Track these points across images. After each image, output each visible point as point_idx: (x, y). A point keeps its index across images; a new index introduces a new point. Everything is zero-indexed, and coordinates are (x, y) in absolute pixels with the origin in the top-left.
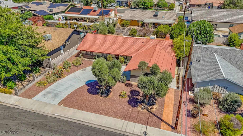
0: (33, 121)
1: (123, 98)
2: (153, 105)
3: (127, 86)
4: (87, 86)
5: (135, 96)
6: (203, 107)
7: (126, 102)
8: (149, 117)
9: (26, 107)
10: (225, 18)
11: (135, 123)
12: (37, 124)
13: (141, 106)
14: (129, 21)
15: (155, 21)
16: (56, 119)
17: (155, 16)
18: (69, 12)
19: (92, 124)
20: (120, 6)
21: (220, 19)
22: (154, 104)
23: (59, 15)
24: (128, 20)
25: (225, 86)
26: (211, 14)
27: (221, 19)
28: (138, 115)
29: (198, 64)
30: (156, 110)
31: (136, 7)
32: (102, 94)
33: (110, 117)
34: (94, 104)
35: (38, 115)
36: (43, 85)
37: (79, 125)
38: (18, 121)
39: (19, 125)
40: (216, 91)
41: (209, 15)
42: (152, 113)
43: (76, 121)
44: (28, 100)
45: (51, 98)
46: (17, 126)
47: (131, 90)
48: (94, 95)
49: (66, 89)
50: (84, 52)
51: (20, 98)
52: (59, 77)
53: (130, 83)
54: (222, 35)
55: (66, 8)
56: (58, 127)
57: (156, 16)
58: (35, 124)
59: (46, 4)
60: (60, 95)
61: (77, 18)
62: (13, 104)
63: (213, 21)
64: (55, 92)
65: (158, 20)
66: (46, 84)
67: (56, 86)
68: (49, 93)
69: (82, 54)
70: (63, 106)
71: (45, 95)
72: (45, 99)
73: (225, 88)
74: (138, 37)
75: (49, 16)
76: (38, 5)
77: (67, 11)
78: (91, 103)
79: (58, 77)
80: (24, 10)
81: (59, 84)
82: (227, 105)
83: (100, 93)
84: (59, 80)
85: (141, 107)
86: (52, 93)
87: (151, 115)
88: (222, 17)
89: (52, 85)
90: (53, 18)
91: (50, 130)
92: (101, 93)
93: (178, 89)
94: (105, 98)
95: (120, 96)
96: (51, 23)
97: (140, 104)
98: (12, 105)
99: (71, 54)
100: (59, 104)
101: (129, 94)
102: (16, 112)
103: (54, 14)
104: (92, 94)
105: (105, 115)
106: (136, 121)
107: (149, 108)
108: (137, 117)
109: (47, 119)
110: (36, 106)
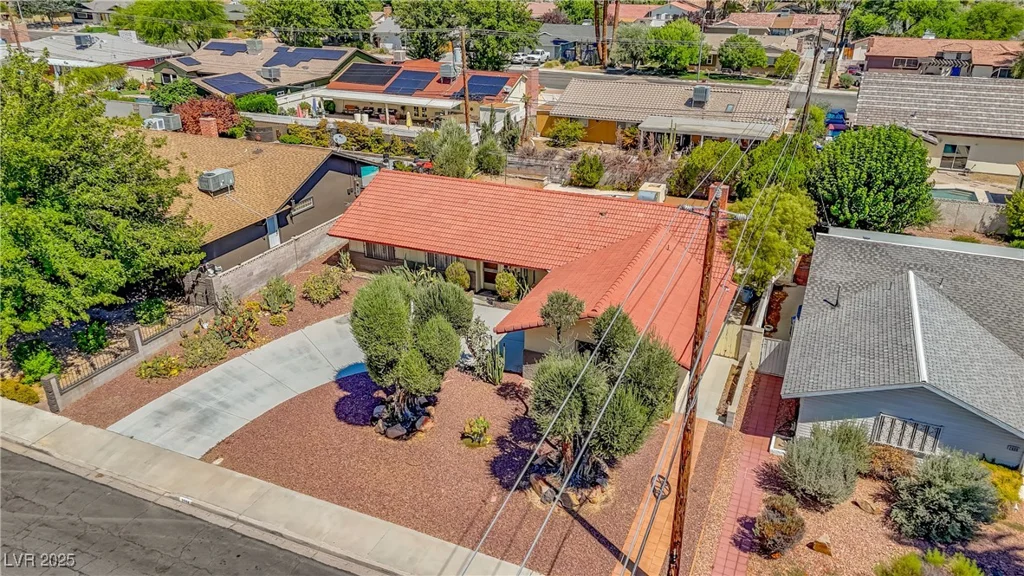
0: (85, 519)
1: (473, 447)
2: (595, 484)
3: (505, 397)
4: (341, 387)
5: (526, 440)
6: (823, 509)
7: (483, 463)
8: (565, 539)
9: (75, 461)
10: (1007, 117)
11: (498, 560)
12: (99, 531)
13: (540, 488)
14: (580, 124)
15: (688, 123)
16: (177, 518)
17: (697, 102)
18: (344, 81)
19: (319, 549)
20: (563, 62)
21: (982, 121)
22: (598, 484)
23: (303, 96)
24: (577, 120)
25: (930, 420)
26: (943, 98)
27: (986, 121)
28: (519, 527)
29: (828, 318)
30: (603, 511)
31: (631, 66)
32: (388, 427)
33: (400, 524)
34: (349, 465)
35: (112, 494)
36: (164, 372)
37: (261, 550)
38: (31, 516)
39: (27, 533)
40: (889, 441)
41: (932, 102)
42: (583, 522)
43: (256, 531)
44: (92, 429)
45: (183, 428)
46: (19, 537)
47: (517, 413)
48: (358, 428)
49: (251, 397)
50: (361, 248)
51: (65, 420)
52: (237, 343)
53: (520, 386)
54: (987, 192)
55: (334, 64)
56: (178, 552)
57: (700, 104)
58: (89, 530)
59: (260, 50)
60: (220, 419)
61: (372, 109)
62: (28, 444)
63: (948, 128)
64: (204, 406)
65: (705, 122)
66: (175, 371)
67: (216, 381)
68: (181, 406)
69: (351, 252)
70: (222, 465)
71: (162, 415)
72: (158, 431)
73: (931, 430)
74: (606, 189)
75: (261, 97)
76: (231, 54)
77: (337, 80)
78: (335, 459)
79: (233, 344)
80: (173, 73)
81: (229, 372)
82: (927, 508)
83: (380, 421)
84: (234, 356)
85: (539, 492)
86: (192, 409)
87: (578, 527)
88: (993, 116)
89: (201, 373)
90: (275, 104)
91: (140, 564)
92: (385, 420)
93: (724, 421)
94: (401, 442)
95: (463, 436)
96: (265, 126)
97: (537, 479)
98: (26, 447)
99: (306, 252)
100: (208, 457)
101: (505, 431)
102: (33, 479)
103: (285, 90)
104: (349, 424)
105: (382, 517)
106: (506, 551)
107: (574, 498)
108: (514, 535)
109: (143, 515)
110: (114, 458)
